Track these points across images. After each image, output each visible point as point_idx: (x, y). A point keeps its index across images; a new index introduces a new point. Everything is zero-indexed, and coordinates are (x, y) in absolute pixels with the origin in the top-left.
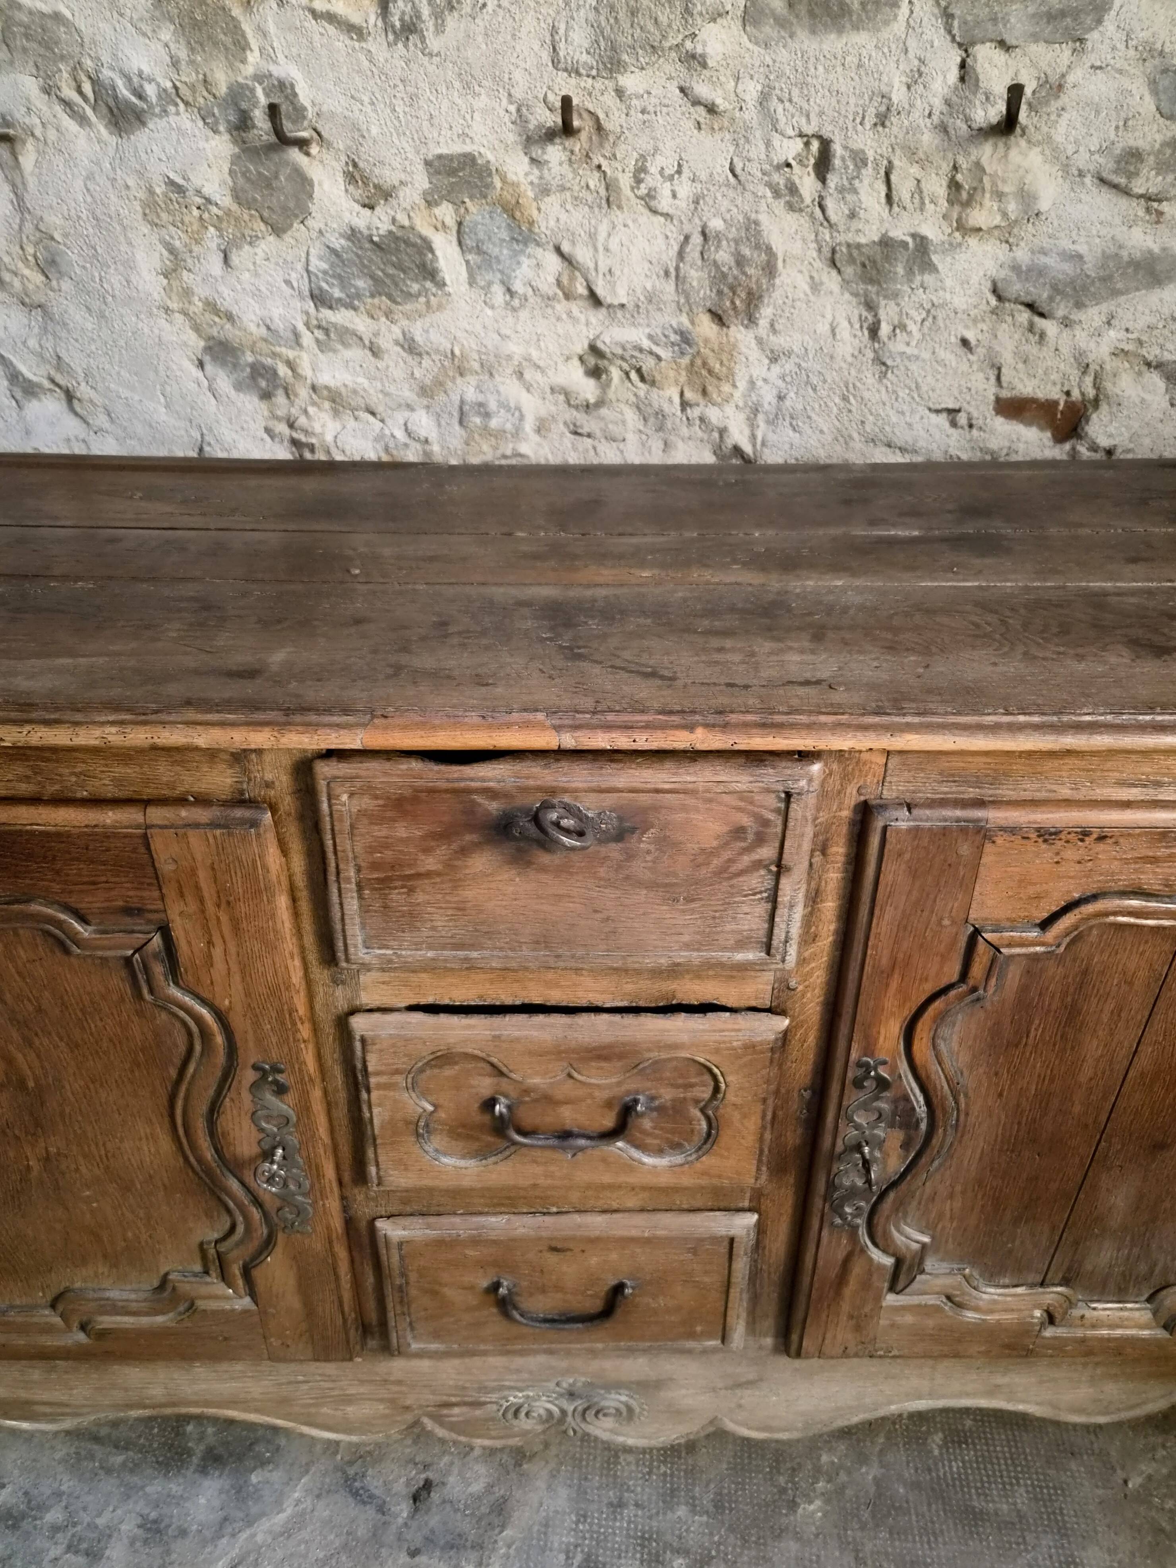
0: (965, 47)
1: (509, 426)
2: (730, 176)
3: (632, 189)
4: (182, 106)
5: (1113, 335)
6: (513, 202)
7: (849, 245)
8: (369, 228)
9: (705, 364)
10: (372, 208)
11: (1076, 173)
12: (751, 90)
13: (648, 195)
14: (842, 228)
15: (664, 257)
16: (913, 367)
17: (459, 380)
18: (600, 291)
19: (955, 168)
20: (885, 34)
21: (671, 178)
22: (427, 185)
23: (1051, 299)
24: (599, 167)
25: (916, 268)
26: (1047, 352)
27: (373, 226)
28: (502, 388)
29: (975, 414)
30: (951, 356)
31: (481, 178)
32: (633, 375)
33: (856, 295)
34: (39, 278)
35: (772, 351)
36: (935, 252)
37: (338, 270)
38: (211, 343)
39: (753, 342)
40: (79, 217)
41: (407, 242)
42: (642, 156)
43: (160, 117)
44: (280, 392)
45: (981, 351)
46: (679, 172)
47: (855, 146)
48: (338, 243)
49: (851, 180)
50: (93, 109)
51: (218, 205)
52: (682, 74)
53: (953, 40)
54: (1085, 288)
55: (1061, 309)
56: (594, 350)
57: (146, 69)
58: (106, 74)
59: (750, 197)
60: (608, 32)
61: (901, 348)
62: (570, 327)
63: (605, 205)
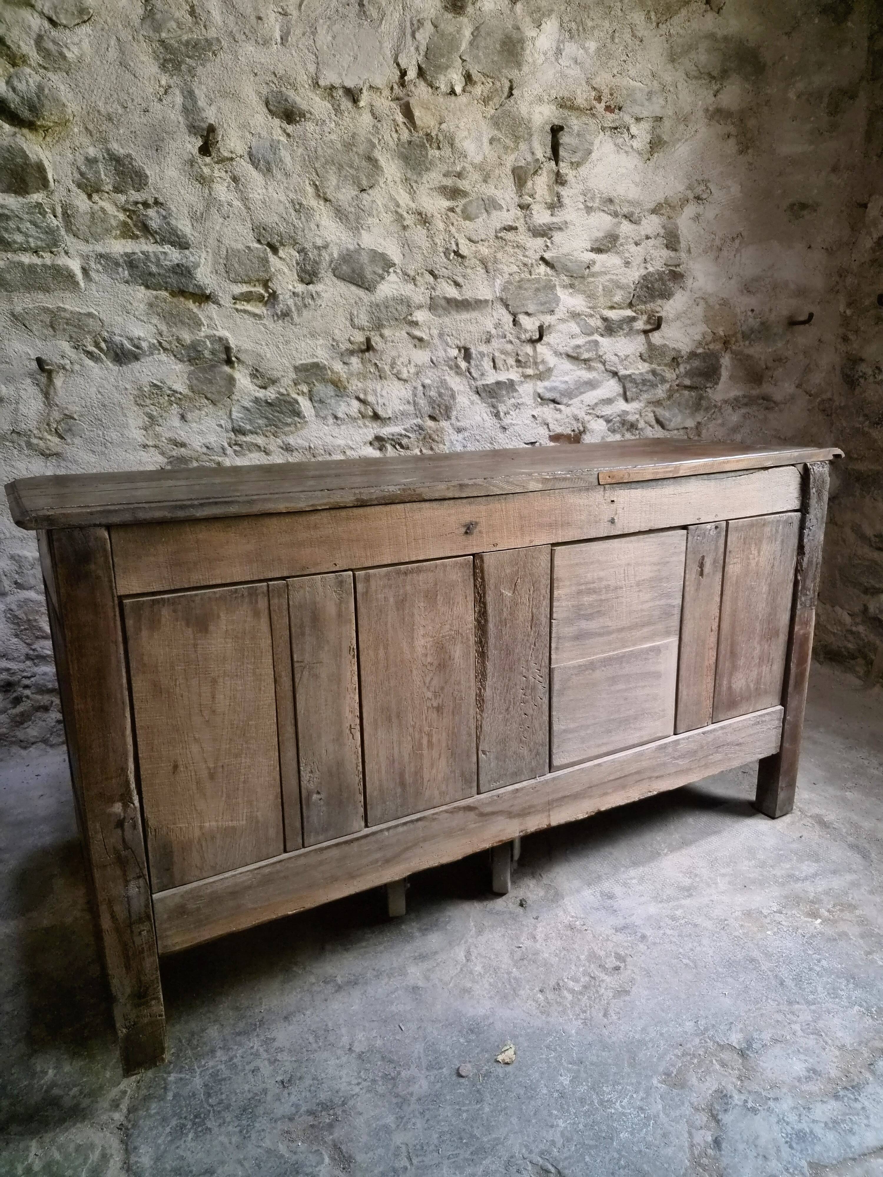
0: (514, 315)
2: (431, 363)
3: (390, 371)
4: (162, 351)
5: (584, 408)
6: (337, 380)
7: (483, 385)
8: (265, 397)
9: (430, 437)
10: (265, 388)
11: (559, 354)
12: (435, 332)
13: (397, 373)
14: (479, 379)
15: (406, 397)
16: (516, 428)
18: (381, 412)
19: (518, 355)
20: (484, 311)
21: (407, 366)
22: (295, 377)
23: (560, 398)
24: (376, 364)
25: (510, 391)
26: (563, 417)
27: (267, 396)
29: (543, 443)
30: (529, 422)
31: (321, 371)
32: (398, 447)
33: (488, 403)
34: (57, 440)
35: (458, 429)
36: (516, 385)
37: (248, 417)
38: (171, 459)
39: (450, 427)
40: (92, 406)
41: (286, 402)
42: (393, 358)
43: (149, 356)
45: (540, 419)
46: (410, 363)
47: (479, 350)
48: (248, 404)
49: (480, 362)
50: (105, 354)
51: (181, 393)
52: (408, 328)
53: (510, 312)
54: (571, 393)
55: (565, 400)
56: (378, 439)
57: (142, 335)
58: (117, 339)
59: (440, 370)
60: (376, 314)
61: (509, 421)
62: (365, 430)
63: (378, 378)
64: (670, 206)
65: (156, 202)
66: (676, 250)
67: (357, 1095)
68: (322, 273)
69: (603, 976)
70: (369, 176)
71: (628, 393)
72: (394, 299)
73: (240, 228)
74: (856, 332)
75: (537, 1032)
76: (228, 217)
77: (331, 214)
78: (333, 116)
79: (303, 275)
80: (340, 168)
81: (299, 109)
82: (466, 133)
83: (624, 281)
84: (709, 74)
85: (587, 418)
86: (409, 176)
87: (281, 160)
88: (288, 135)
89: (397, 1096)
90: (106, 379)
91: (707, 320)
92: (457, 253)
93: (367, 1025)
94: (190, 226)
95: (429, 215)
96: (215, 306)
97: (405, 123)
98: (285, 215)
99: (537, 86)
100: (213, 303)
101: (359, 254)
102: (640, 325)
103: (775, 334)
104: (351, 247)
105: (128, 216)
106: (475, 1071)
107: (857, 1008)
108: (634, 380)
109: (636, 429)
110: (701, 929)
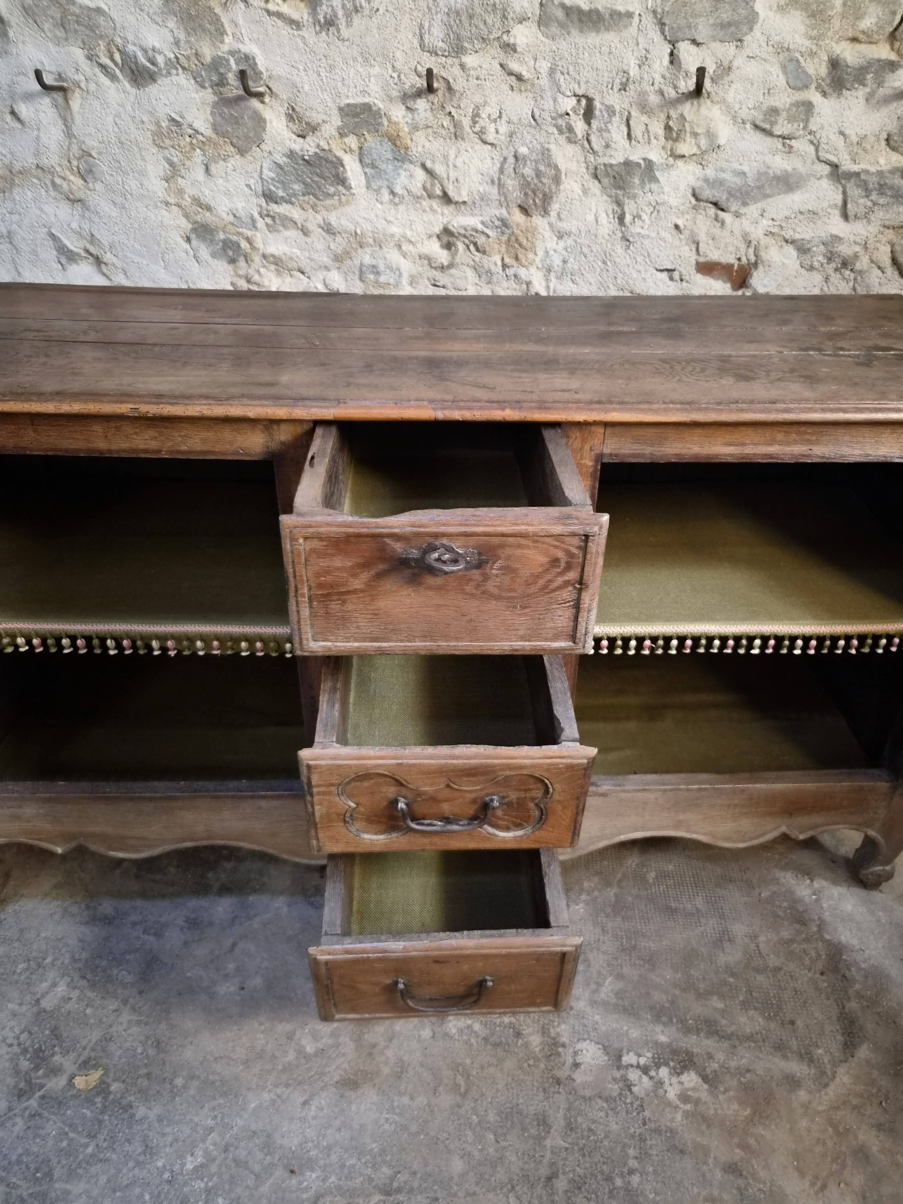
0: (673, 43)
1: (392, 281)
2: (532, 120)
3: (471, 127)
4: (180, 70)
5: (765, 222)
6: (395, 134)
7: (605, 165)
8: (302, 151)
9: (517, 240)
10: (304, 137)
11: (741, 121)
12: (544, 66)
13: (481, 131)
14: (601, 154)
15: (491, 171)
16: (646, 242)
17: (359, 250)
18: (451, 193)
19: (669, 117)
20: (625, 34)
21: (495, 121)
22: (340, 123)
23: (728, 200)
24: (450, 113)
25: (646, 180)
26: (726, 233)
27: (305, 150)
28: (387, 256)
29: (684, 272)
30: (668, 235)
31: (375, 119)
32: (472, 247)
33: (610, 197)
34: (80, 182)
35: (559, 232)
36: (658, 170)
37: (282, 178)
38: (196, 226)
39: (547, 227)
40: (109, 142)
41: (327, 160)
42: (477, 107)
43: (166, 77)
44: (242, 259)
45: (687, 232)
46: (500, 117)
47: (607, 103)
48: (282, 160)
49: (605, 124)
50: (121, 71)
51: (202, 134)
52: (502, 56)
53: (665, 39)
54: (747, 193)
55: (734, 206)
56: (446, 231)
57: (157, 45)
58: (131, 48)
59: (545, 134)
60: (455, 28)
61: (638, 230)
62: (431, 216)
63: (453, 138)
71: (849, 206)
75: (217, 1084)
85: (765, 240)
89: (29, 1082)
90: (123, 106)
106: (118, 1095)
108: (865, 182)
109: (852, 270)
110: (520, 1042)
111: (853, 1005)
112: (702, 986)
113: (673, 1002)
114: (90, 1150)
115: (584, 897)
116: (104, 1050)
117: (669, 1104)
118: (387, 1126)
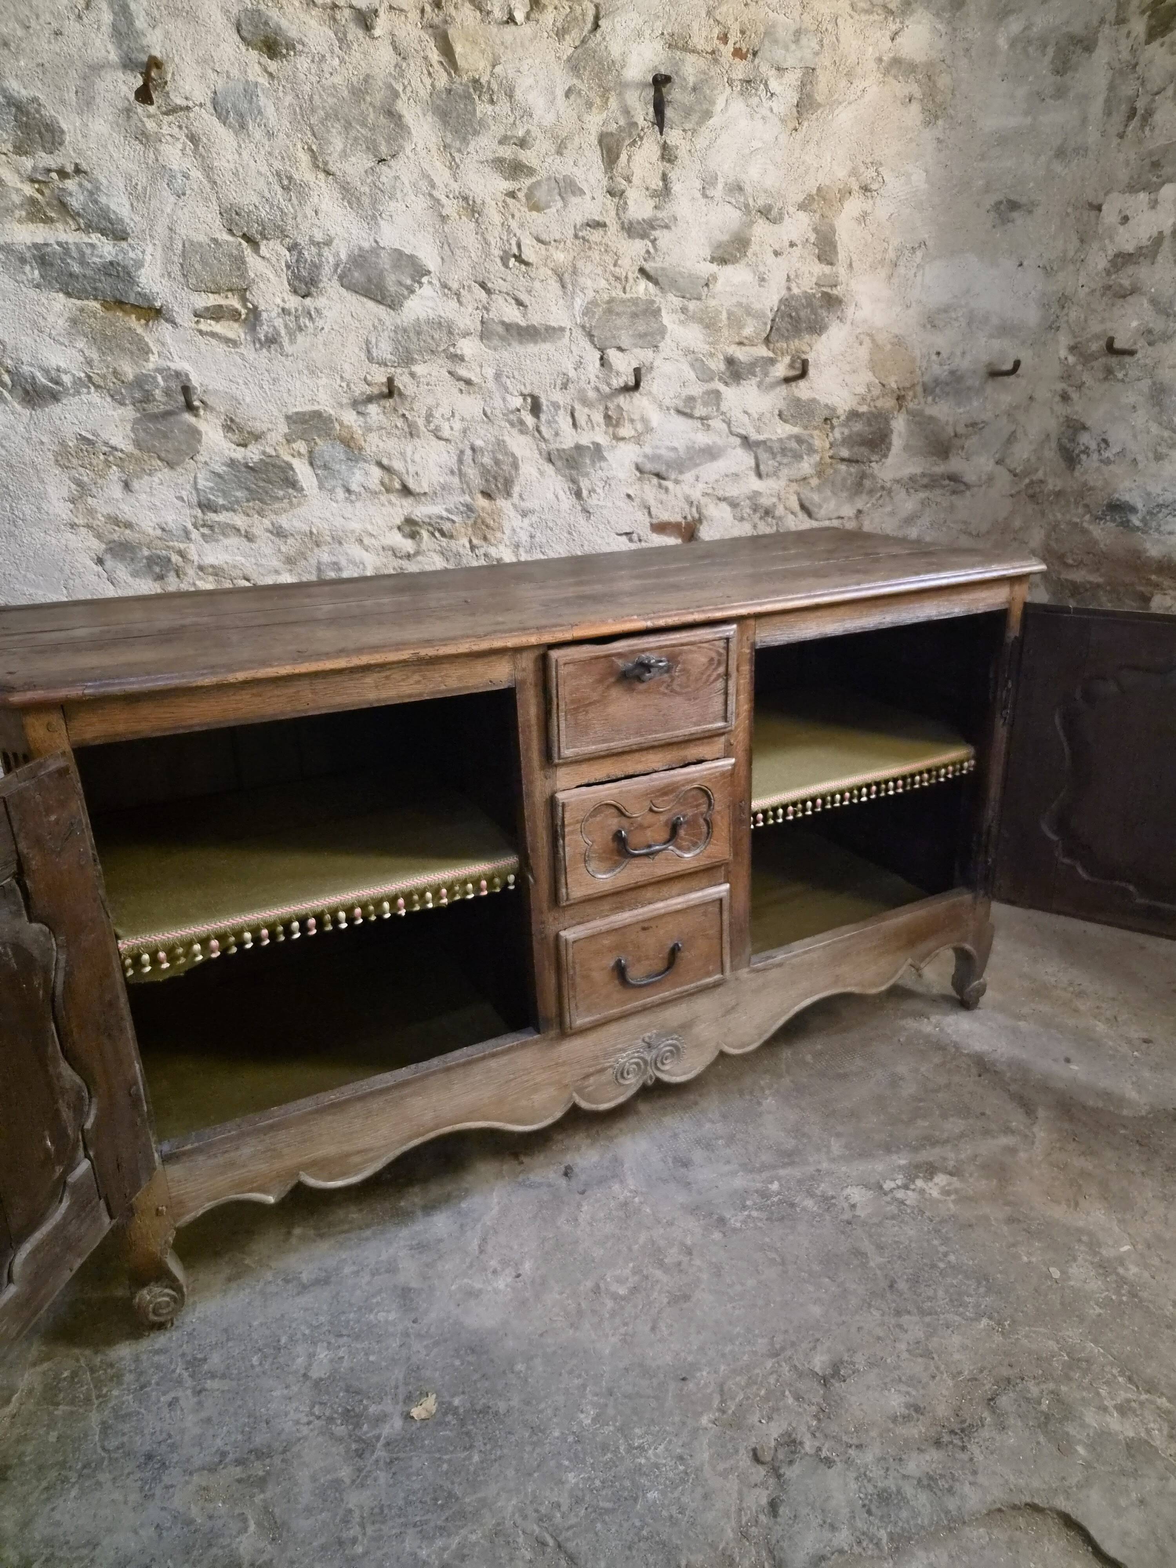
0: (602, 350)
2: (484, 416)
3: (425, 426)
4: (93, 389)
5: (701, 486)
6: (348, 437)
7: (558, 450)
8: (244, 458)
9: (483, 522)
10: (245, 446)
11: (666, 408)
12: (490, 372)
13: (435, 429)
14: (551, 441)
15: (449, 463)
16: (604, 512)
17: (316, 550)
18: (412, 484)
19: (607, 408)
20: (559, 344)
21: (449, 420)
22: (287, 431)
23: (667, 470)
24: (404, 415)
25: (596, 460)
26: (670, 497)
27: (248, 457)
28: (349, 551)
29: (641, 534)
30: (623, 503)
31: (325, 424)
32: (437, 534)
33: (565, 476)
35: (523, 511)
36: (605, 451)
37: (221, 487)
38: (112, 545)
39: (511, 508)
41: (274, 466)
42: (429, 408)
43: (74, 396)
44: (171, 575)
45: (638, 500)
46: (453, 415)
47: (552, 400)
48: (221, 469)
49: (553, 417)
50: (10, 392)
51: (122, 451)
52: (449, 365)
53: (595, 346)
54: (682, 464)
55: (673, 475)
56: (409, 521)
57: (63, 365)
58: (26, 369)
59: (498, 428)
60: (403, 343)
61: (595, 502)
62: (390, 509)
63: (408, 436)
64: (824, 200)
65: (78, 171)
66: (832, 264)
67: (305, 1438)
68: (324, 283)
69: (658, 1273)
70: (390, 139)
71: (762, 467)
72: (428, 322)
73: (201, 211)
74: (1080, 387)
75: (560, 1352)
76: (184, 194)
77: (337, 195)
78: (337, 49)
79: (296, 283)
80: (348, 126)
81: (286, 38)
82: (530, 81)
83: (757, 306)
84: (885, 6)
85: (703, 500)
86: (448, 141)
87: (260, 112)
88: (271, 75)
89: (359, 1440)
90: (12, 427)
91: (873, 366)
92: (519, 258)
93: (333, 1341)
94: (128, 206)
95: (479, 201)
96: (169, 326)
97: (441, 63)
98: (267, 195)
99: (634, 15)
100: (167, 320)
101: (378, 256)
102: (781, 370)
103: (969, 388)
104: (366, 245)
105: (38, 190)
106: (468, 1405)
107: (984, 1321)
108: (771, 448)
109: (773, 517)
110: (798, 1209)
111: (1013, 1087)
112: (904, 1117)
113: (891, 1136)
114: (476, 1458)
115: (767, 1092)
116: (419, 1380)
117: (940, 1201)
118: (737, 1312)
